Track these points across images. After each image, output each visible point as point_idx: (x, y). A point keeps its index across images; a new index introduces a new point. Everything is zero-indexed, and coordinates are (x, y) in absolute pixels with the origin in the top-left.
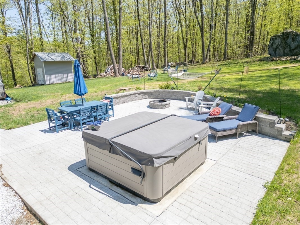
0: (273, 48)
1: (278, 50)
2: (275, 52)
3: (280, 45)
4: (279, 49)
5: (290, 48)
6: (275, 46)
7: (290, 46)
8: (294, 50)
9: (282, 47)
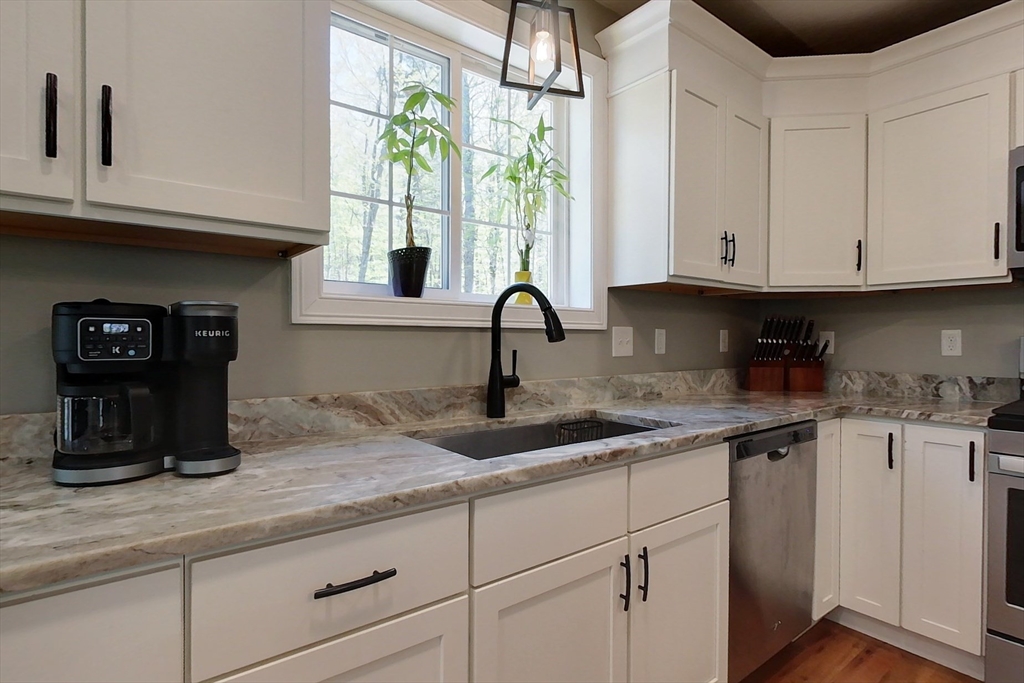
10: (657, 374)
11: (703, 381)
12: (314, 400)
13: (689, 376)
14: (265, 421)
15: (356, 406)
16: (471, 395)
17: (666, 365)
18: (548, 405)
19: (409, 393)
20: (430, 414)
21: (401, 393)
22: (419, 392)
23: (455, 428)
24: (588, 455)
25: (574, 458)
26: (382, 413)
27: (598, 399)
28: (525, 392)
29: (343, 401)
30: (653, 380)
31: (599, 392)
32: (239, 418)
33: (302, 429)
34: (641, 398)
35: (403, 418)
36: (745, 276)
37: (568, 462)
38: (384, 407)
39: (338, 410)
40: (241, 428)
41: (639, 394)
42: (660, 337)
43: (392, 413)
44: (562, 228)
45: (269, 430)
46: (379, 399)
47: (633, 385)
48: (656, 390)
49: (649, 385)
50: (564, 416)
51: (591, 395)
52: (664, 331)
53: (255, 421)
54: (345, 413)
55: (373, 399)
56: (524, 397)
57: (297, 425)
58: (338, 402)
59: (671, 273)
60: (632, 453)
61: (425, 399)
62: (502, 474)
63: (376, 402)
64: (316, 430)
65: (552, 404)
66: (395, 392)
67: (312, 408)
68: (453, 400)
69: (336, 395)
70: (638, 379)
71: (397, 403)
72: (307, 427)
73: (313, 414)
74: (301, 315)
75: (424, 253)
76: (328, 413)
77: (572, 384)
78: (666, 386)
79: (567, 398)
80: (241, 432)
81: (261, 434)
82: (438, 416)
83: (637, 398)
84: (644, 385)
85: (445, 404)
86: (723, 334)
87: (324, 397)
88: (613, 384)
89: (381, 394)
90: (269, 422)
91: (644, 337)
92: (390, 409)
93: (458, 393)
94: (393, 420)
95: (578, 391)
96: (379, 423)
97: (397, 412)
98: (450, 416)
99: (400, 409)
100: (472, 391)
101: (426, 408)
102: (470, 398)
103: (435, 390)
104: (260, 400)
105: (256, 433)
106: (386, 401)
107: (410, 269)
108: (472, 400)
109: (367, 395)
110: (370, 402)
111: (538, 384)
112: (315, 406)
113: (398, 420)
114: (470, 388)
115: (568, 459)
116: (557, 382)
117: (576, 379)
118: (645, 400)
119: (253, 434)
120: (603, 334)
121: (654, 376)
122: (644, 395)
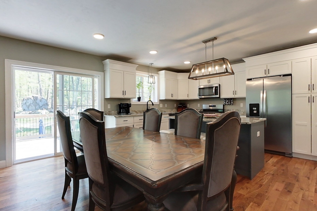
0: (26, 105)
1: (30, 107)
2: (28, 108)
3: (32, 104)
4: (32, 106)
5: (39, 106)
6: (28, 104)
7: (39, 104)
8: (41, 107)
9: (33, 105)
11: (172, 110)
13: (170, 110)
15: (135, 111)
17: (167, 108)
36: (174, 98)
38: (138, 112)
41: (163, 112)
42: (166, 105)
44: (154, 93)
58: (134, 111)
59: (165, 98)
70: (163, 110)
75: (141, 97)
86: (175, 105)
91: (164, 105)
107: (139, 99)
109: (136, 111)
114: (144, 110)
120: (159, 105)
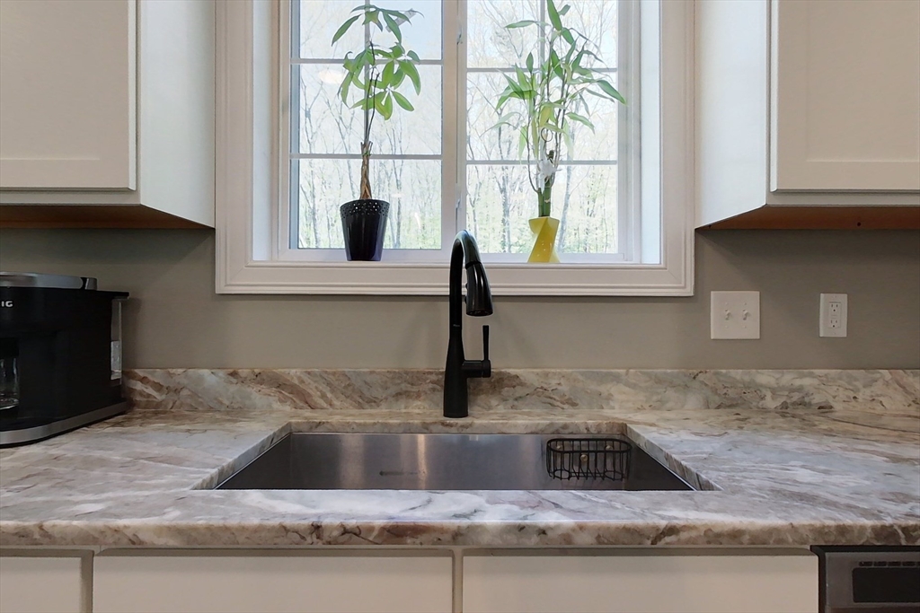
10: (817, 372)
12: (234, 374)
14: (185, 393)
15: (279, 384)
16: (432, 382)
17: (848, 357)
18: (566, 406)
19: (344, 374)
20: (373, 402)
21: (334, 374)
22: (359, 374)
23: (375, 424)
24: (326, 522)
25: (288, 522)
26: (310, 395)
27: (669, 405)
28: (522, 384)
29: (265, 377)
30: (807, 382)
31: (671, 393)
32: (162, 386)
33: (221, 403)
34: (776, 410)
35: (336, 403)
37: (271, 529)
38: (312, 388)
39: (259, 387)
40: (164, 397)
41: (770, 403)
42: (833, 307)
43: (323, 396)
45: (189, 401)
46: (305, 378)
47: (757, 389)
48: (817, 399)
49: (800, 389)
50: (565, 426)
51: (655, 398)
52: (843, 298)
53: (177, 391)
54: (267, 391)
55: (299, 378)
56: (520, 391)
57: (216, 399)
58: (259, 378)
59: (774, 188)
60: (447, 537)
61: (366, 383)
62: (125, 527)
63: (303, 382)
64: (236, 406)
65: (574, 405)
66: (326, 372)
67: (232, 383)
68: (404, 386)
69: (257, 371)
70: (765, 378)
71: (329, 384)
72: (227, 403)
73: (233, 389)
74: (227, 285)
76: (249, 390)
77: (616, 379)
78: (842, 394)
79: (603, 400)
80: (163, 400)
81: (182, 404)
82: (383, 405)
83: (764, 410)
84: (783, 388)
85: (393, 390)
87: (244, 372)
88: (702, 382)
89: (309, 373)
90: (189, 393)
92: (321, 391)
93: (415, 378)
94: (325, 405)
95: (627, 389)
96: (306, 406)
97: (329, 395)
98: (401, 407)
99: (332, 391)
100: (434, 377)
101: (367, 394)
102: (431, 386)
103: (379, 373)
104: (180, 371)
105: (177, 403)
106: (315, 382)
108: (434, 390)
109: (294, 373)
110: (296, 382)
111: (547, 375)
112: (235, 381)
113: (331, 405)
114: (431, 373)
115: (275, 522)
116: (583, 374)
117: (623, 371)
118: (783, 415)
119: (174, 403)
121: (812, 375)
122: (785, 405)
